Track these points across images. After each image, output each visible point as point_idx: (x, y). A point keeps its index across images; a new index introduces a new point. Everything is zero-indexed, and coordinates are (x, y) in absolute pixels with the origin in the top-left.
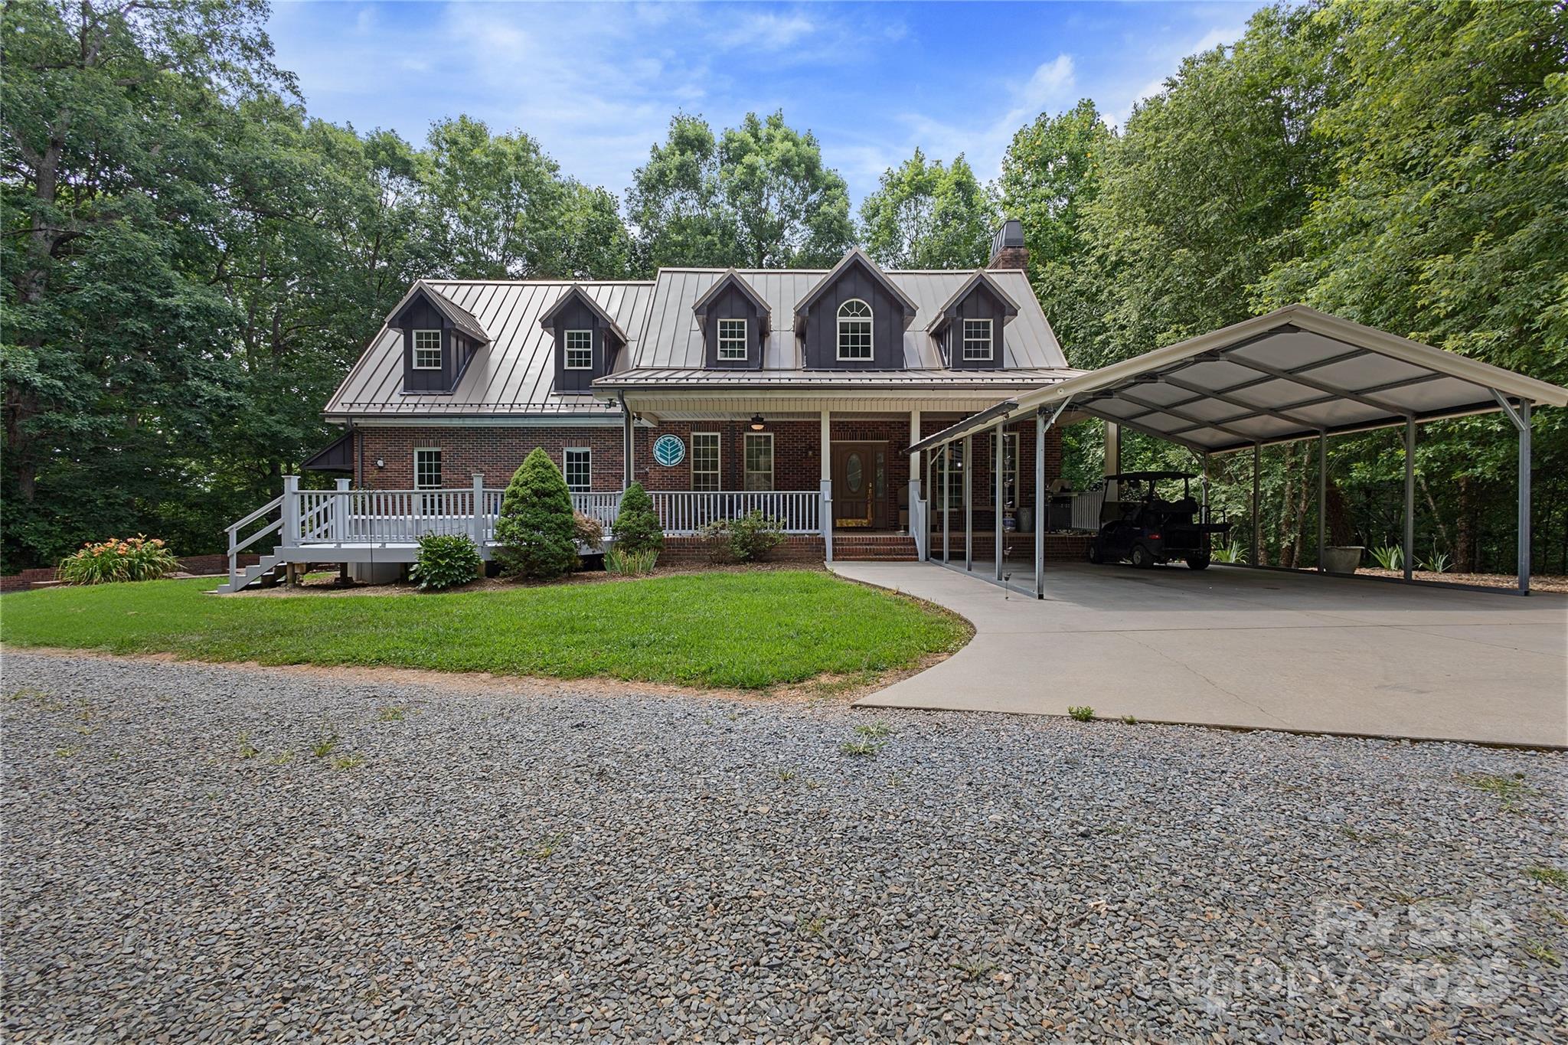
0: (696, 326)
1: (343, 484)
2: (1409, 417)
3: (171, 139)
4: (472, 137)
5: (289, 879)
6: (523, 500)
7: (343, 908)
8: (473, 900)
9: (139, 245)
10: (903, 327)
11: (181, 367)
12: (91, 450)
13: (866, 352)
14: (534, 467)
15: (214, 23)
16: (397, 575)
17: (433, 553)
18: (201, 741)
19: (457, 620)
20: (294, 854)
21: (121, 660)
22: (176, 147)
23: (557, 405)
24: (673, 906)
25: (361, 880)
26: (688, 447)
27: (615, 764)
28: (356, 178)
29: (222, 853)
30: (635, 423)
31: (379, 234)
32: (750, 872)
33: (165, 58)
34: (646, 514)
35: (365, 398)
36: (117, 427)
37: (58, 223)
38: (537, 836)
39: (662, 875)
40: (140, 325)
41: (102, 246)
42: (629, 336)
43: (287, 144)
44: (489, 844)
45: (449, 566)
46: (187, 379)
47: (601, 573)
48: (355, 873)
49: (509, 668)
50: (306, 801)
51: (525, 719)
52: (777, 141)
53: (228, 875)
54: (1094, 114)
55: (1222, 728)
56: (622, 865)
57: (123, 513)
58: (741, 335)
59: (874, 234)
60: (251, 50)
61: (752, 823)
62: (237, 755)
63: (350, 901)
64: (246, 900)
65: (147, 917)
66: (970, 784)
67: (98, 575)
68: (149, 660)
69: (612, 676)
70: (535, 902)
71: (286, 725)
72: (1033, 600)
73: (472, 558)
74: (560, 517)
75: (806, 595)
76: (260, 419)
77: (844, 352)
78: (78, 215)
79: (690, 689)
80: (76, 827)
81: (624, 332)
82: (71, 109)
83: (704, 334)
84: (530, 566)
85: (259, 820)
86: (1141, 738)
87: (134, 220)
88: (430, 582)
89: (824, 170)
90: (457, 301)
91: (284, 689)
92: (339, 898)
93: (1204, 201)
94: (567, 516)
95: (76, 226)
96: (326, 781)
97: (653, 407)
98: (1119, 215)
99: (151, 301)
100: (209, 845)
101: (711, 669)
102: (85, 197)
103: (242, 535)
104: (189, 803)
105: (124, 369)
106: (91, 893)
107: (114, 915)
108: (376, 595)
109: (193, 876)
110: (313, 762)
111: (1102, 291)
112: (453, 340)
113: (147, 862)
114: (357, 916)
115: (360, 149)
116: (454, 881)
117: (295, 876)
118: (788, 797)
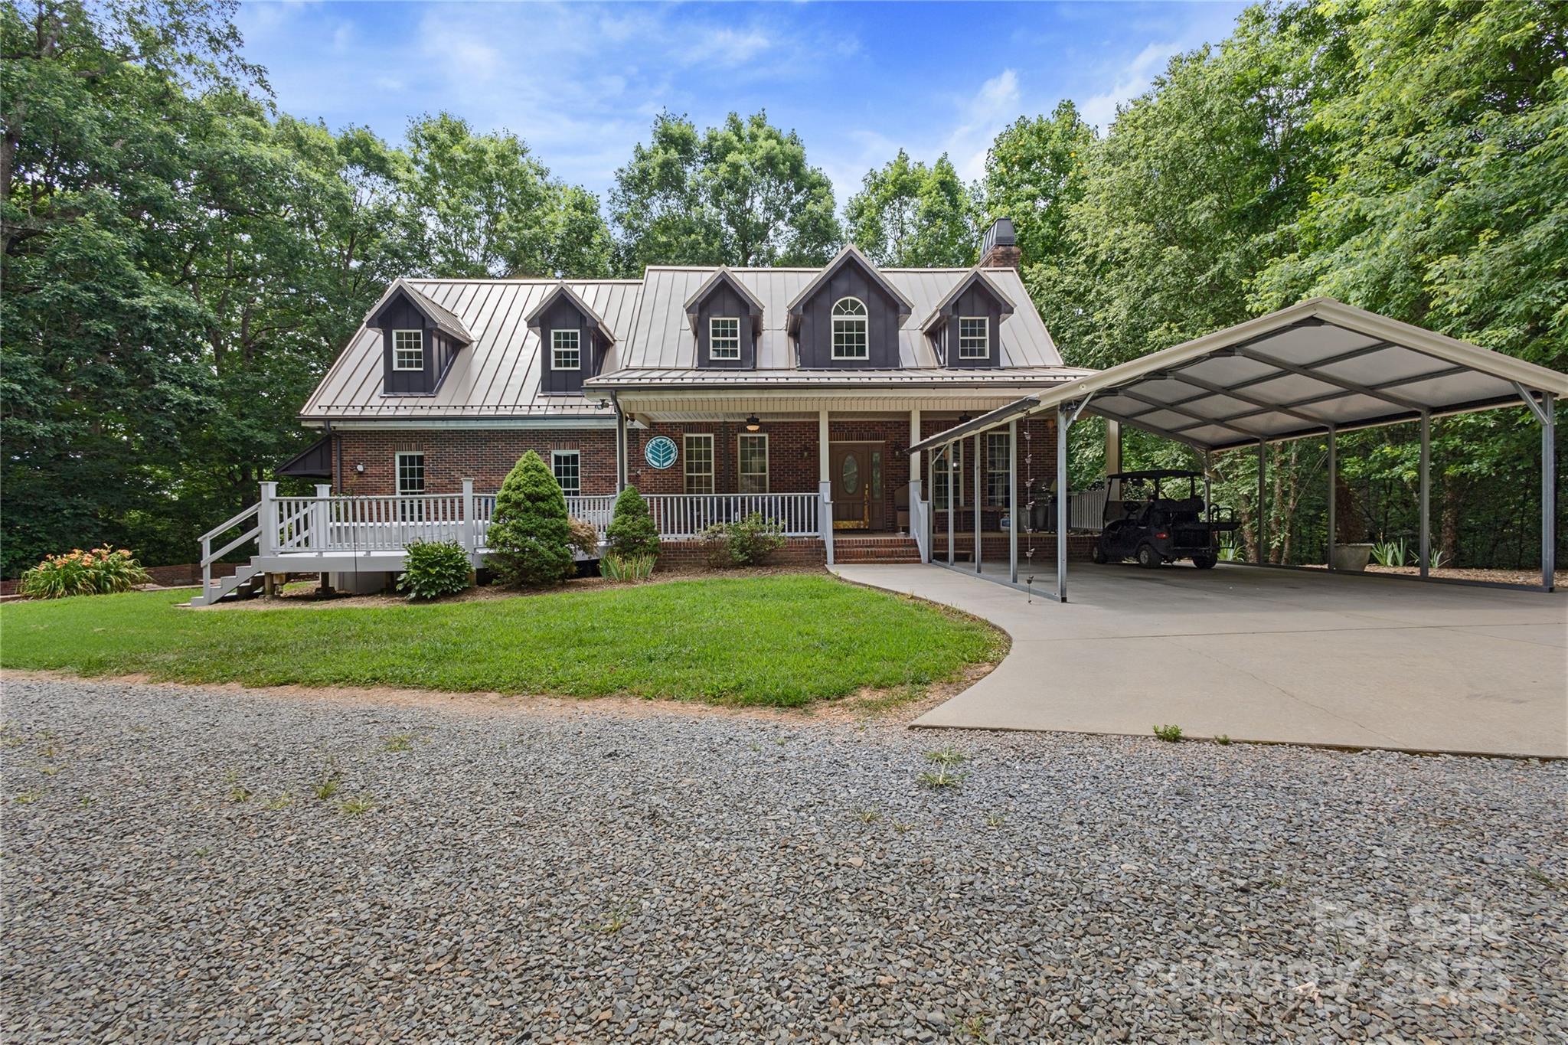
0: (687, 324)
1: (323, 490)
2: (1423, 412)
3: (135, 132)
4: (452, 134)
5: (306, 968)
6: (517, 504)
7: (378, 1009)
8: (538, 995)
9: (102, 243)
10: (897, 325)
11: (149, 371)
12: (55, 457)
13: (861, 351)
14: (526, 470)
15: (179, 14)
16: (383, 584)
17: (422, 561)
18: (184, 780)
19: (454, 633)
20: (308, 932)
21: (88, 683)
22: (139, 141)
23: (546, 406)
24: (786, 1000)
25: (395, 968)
26: (680, 449)
27: (666, 804)
28: (330, 175)
29: (220, 931)
30: (628, 425)
31: (353, 233)
32: (868, 947)
33: (127, 49)
34: (642, 519)
35: (343, 401)
36: (81, 433)
37: (14, 221)
38: (597, 901)
39: (761, 955)
40: (105, 326)
41: (62, 243)
42: (617, 336)
43: (256, 138)
44: (542, 914)
45: (440, 575)
46: (154, 383)
47: (596, 580)
48: (385, 958)
49: (518, 687)
50: (313, 858)
51: (549, 748)
52: (760, 140)
53: (229, 963)
54: (1075, 115)
55: (1328, 747)
56: (710, 941)
57: (86, 523)
58: (734, 334)
59: (859, 234)
60: (219, 42)
61: (849, 880)
62: (226, 797)
63: (384, 999)
64: (254, 1000)
65: (132, 1026)
66: (1081, 823)
67: (61, 589)
68: (119, 683)
69: (632, 694)
70: (616, 997)
71: (280, 758)
72: (1056, 603)
73: (463, 566)
74: (555, 523)
75: (818, 601)
76: (230, 423)
77: (839, 352)
78: (36, 212)
79: (720, 708)
80: (40, 897)
81: (612, 332)
82: (27, 100)
83: (696, 334)
84: (525, 573)
85: (261, 885)
86: (1245, 761)
87: (98, 217)
88: (419, 592)
89: (809, 170)
90: (438, 300)
91: (272, 714)
92: (370, 995)
93: (1193, 200)
94: (562, 521)
95: (33, 223)
96: (334, 831)
97: (647, 408)
98: (1107, 214)
99: (116, 302)
100: (204, 920)
101: (741, 685)
102: (43, 194)
103: (216, 545)
104: (174, 862)
105: (87, 372)
106: (60, 991)
107: (90, 1024)
108: (361, 606)
109: (186, 963)
110: (316, 805)
111: (1090, 291)
112: (435, 341)
113: (128, 946)
114: (396, 1020)
115: (333, 144)
116: (510, 967)
117: (312, 963)
118: (879, 844)
